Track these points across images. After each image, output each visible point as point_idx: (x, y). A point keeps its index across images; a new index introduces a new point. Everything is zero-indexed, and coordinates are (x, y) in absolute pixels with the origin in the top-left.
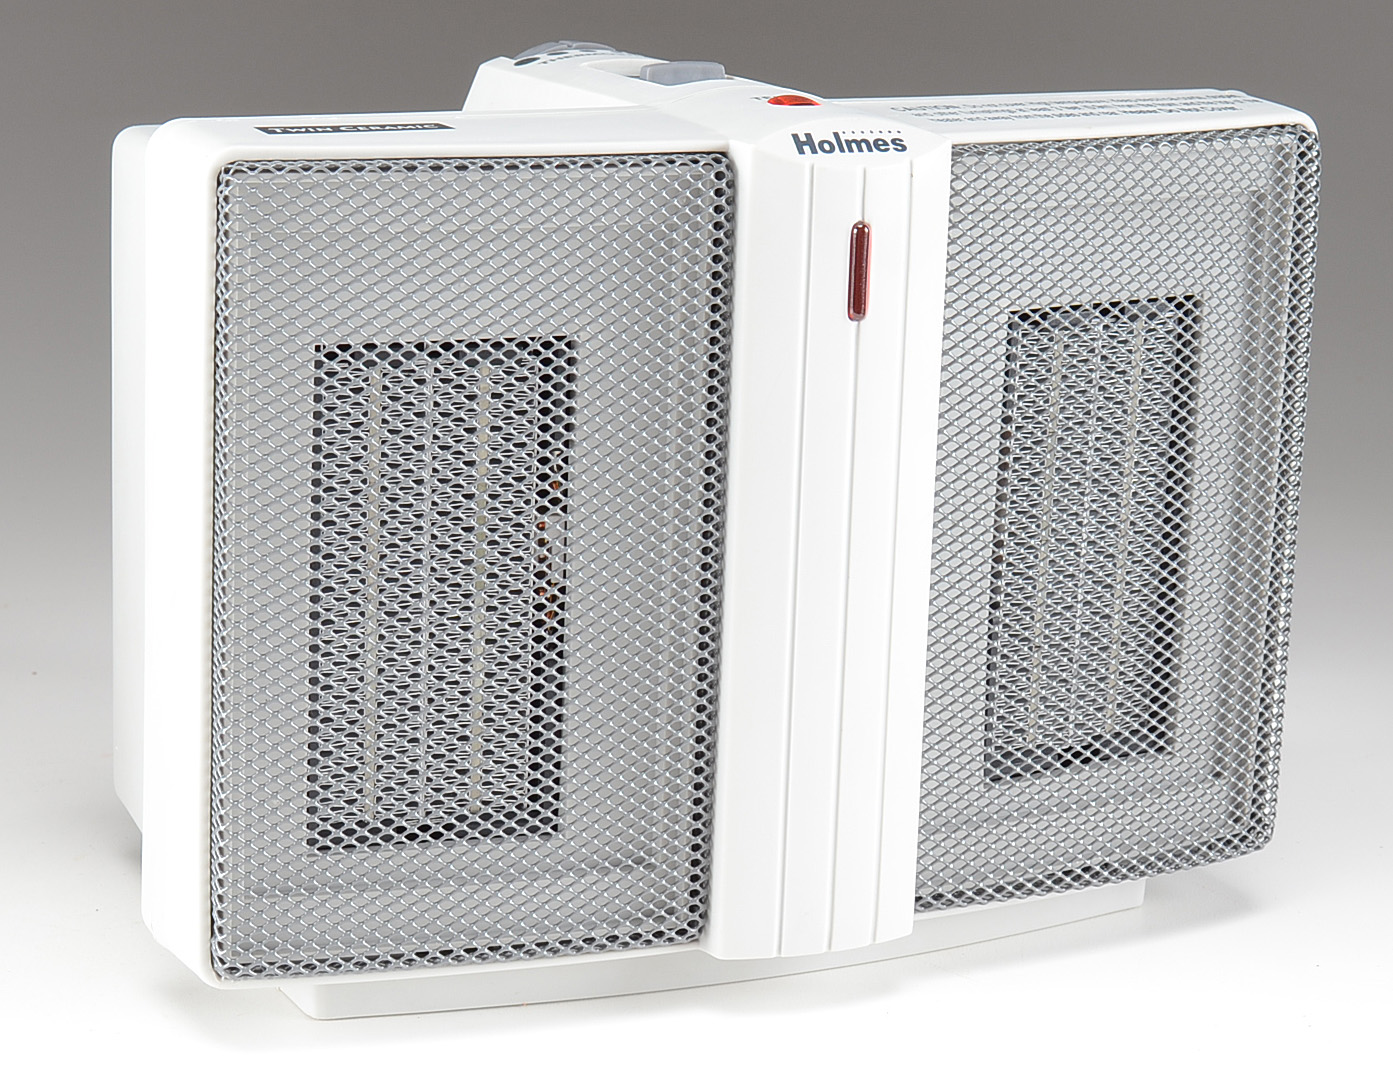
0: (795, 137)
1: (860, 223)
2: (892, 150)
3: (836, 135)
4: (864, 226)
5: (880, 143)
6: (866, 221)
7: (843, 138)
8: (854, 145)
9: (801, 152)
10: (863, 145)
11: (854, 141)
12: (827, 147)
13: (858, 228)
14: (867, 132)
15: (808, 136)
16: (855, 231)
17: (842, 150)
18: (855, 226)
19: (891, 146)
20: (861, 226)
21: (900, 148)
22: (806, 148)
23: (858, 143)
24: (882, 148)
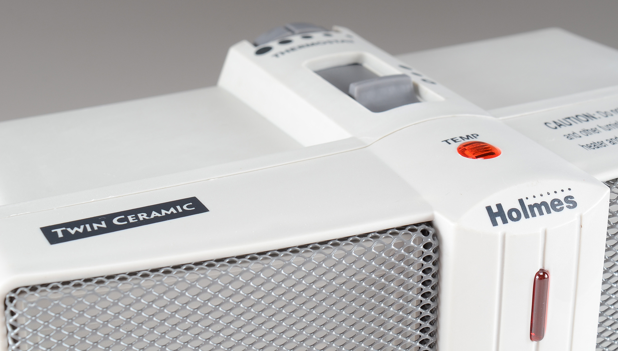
0: (489, 209)
1: (542, 270)
2: (565, 208)
3: (521, 201)
4: (544, 273)
5: (556, 203)
6: (546, 268)
7: (527, 203)
8: (535, 209)
9: (495, 223)
10: (543, 208)
11: (536, 205)
12: (514, 215)
13: (539, 276)
14: (545, 194)
15: (499, 206)
16: (537, 277)
17: (527, 216)
18: (538, 274)
19: (565, 205)
20: (542, 274)
21: (571, 205)
22: (499, 219)
23: (538, 206)
24: (558, 207)
